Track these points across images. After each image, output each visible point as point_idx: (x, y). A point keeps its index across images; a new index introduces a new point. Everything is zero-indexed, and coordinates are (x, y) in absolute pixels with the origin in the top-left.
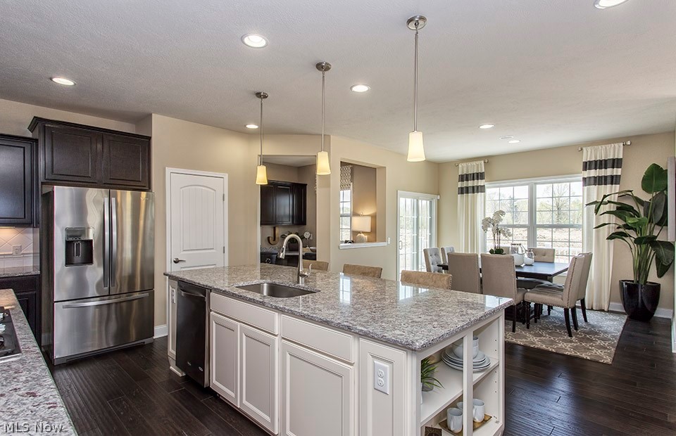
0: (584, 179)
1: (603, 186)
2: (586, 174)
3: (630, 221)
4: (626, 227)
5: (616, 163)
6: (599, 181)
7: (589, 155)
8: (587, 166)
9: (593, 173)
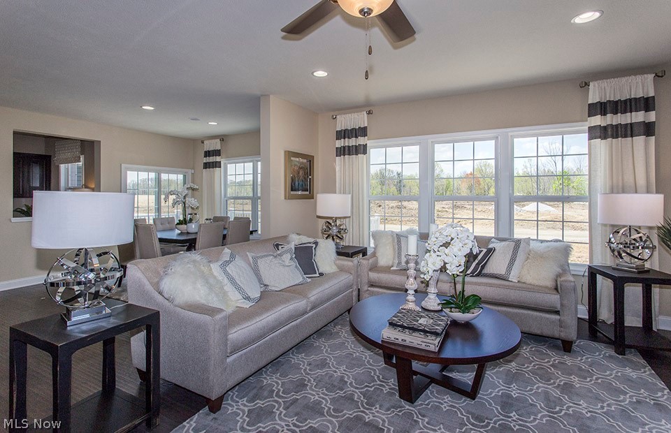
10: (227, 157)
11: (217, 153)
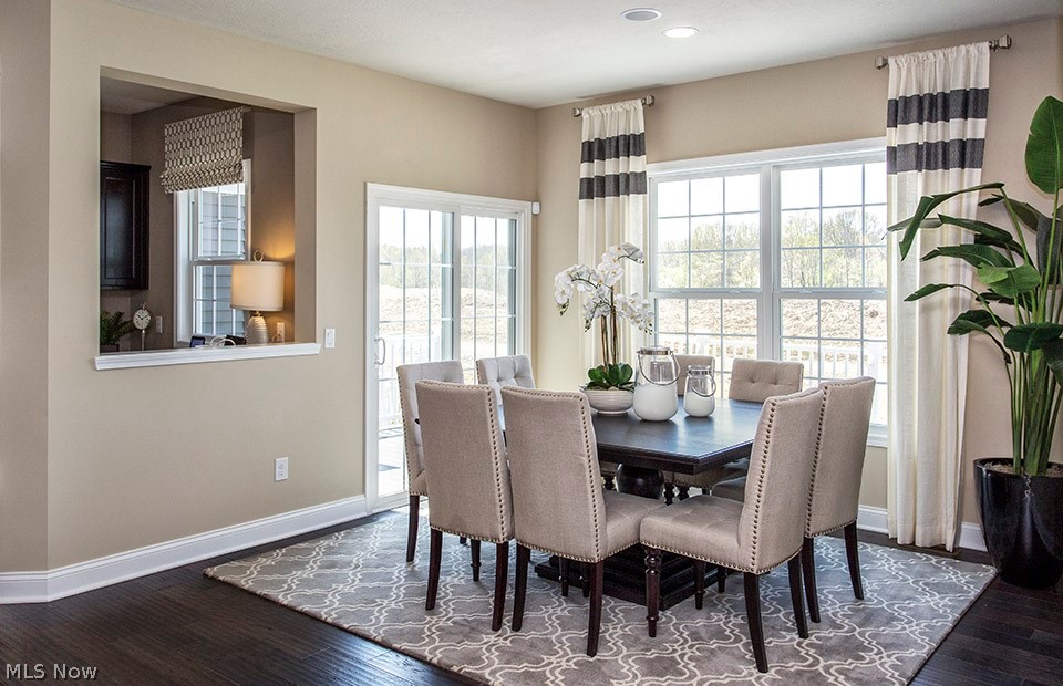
0: (892, 151)
1: (940, 171)
2: (896, 137)
6: (929, 157)
7: (904, 79)
8: (900, 111)
9: (913, 134)
10: (663, 159)
11: (631, 145)
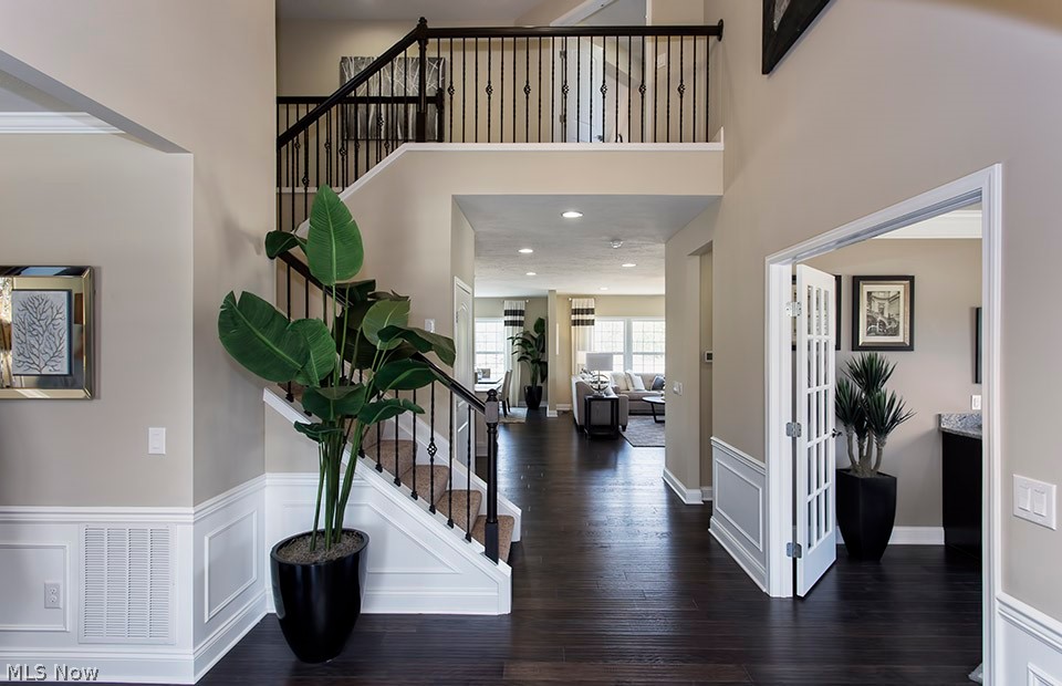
0: (505, 321)
1: (515, 327)
2: (506, 318)
3: (529, 350)
4: (527, 353)
5: (521, 313)
6: (513, 323)
7: (507, 306)
8: (507, 313)
9: (510, 318)
